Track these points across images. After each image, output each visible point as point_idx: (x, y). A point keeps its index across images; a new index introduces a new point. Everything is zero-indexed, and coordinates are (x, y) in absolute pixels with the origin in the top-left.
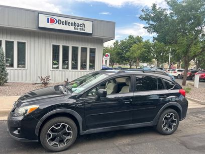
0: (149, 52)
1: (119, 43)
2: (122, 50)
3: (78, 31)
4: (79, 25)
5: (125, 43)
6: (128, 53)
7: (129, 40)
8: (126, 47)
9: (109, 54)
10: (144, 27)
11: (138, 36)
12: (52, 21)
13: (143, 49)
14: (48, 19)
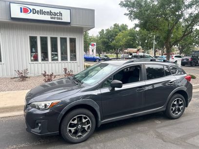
0: (134, 40)
1: (105, 32)
2: (108, 39)
3: (55, 20)
4: (55, 14)
5: (111, 31)
6: (114, 42)
7: (114, 28)
8: (112, 36)
9: (95, 44)
10: (125, 14)
11: (123, 24)
12: (25, 11)
13: (129, 37)
14: (21, 8)
